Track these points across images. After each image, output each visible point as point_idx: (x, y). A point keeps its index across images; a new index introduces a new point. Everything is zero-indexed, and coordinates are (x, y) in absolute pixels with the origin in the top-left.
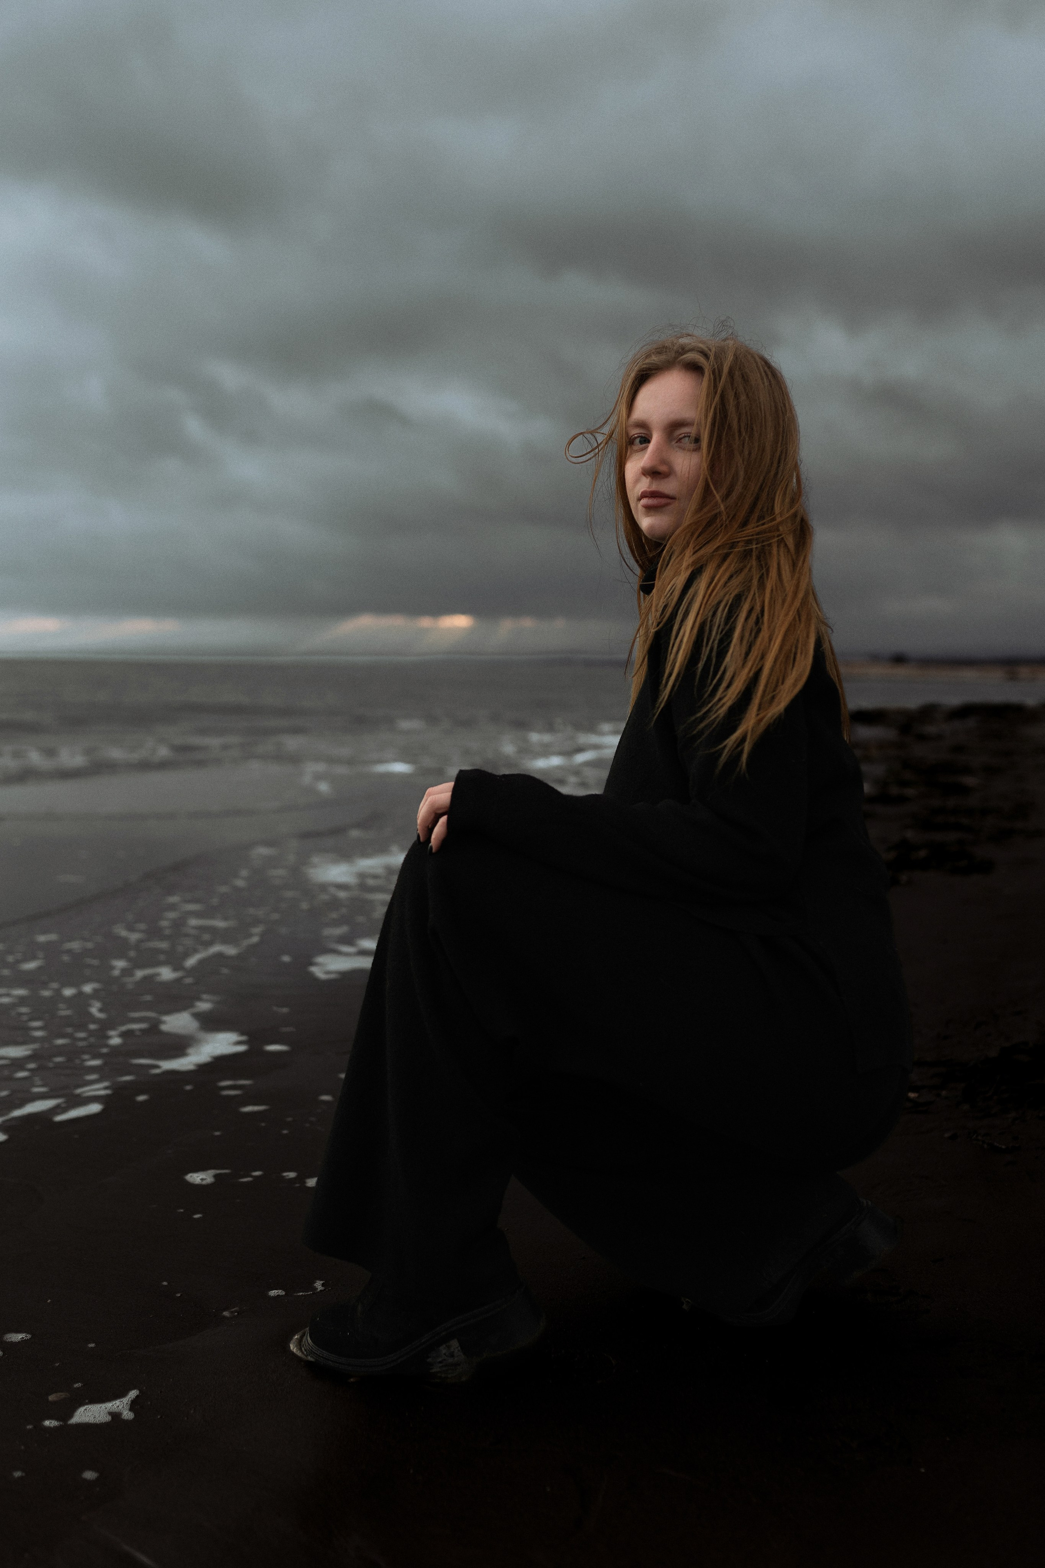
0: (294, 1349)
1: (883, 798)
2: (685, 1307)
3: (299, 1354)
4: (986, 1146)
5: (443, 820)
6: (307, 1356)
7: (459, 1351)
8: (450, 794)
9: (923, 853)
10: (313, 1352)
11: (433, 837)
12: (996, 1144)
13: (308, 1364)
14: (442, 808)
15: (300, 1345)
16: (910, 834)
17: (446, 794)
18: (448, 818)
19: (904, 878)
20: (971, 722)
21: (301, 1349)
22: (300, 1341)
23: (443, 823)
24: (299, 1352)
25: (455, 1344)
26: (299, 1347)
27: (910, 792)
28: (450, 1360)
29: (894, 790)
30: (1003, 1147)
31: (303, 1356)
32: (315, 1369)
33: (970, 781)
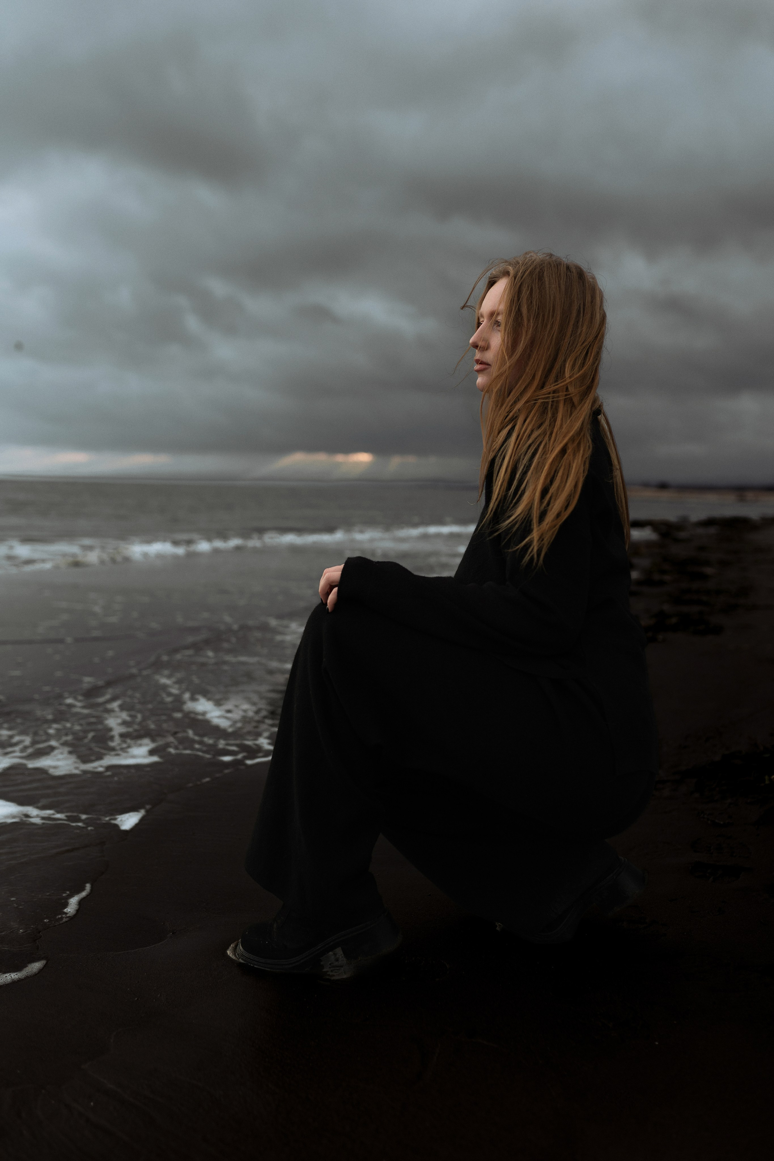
0: (230, 954)
1: (647, 581)
2: (498, 929)
3: (233, 957)
4: (709, 822)
5: (335, 590)
6: (239, 959)
7: (342, 957)
8: (341, 572)
9: (674, 620)
10: (243, 955)
11: (328, 602)
12: (717, 821)
13: (240, 965)
14: (336, 582)
15: (235, 951)
16: (667, 608)
17: (338, 572)
18: (338, 589)
19: (660, 637)
20: (712, 530)
21: (235, 956)
22: (235, 949)
23: (335, 593)
24: (233, 956)
25: (339, 951)
26: (234, 953)
27: (667, 578)
28: (336, 963)
29: (656, 577)
30: (722, 823)
31: (236, 959)
32: (244, 968)
33: (709, 571)
